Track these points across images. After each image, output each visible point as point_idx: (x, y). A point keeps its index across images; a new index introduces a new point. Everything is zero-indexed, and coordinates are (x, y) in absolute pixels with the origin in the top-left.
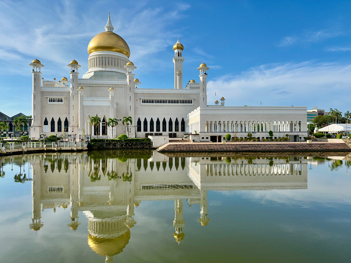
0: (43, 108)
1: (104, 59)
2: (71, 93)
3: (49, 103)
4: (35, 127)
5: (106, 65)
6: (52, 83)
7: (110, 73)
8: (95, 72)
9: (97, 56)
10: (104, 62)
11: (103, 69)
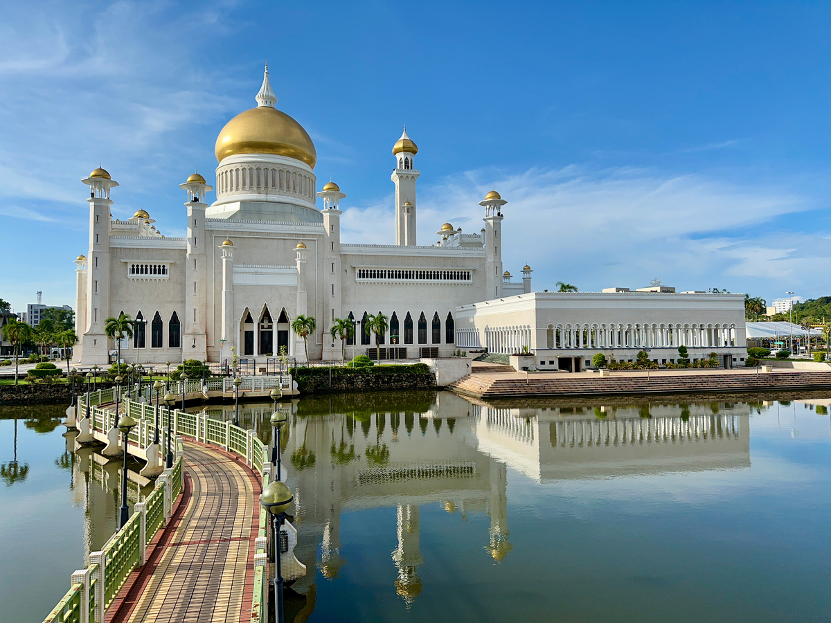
0: (114, 288)
1: (262, 172)
2: (189, 251)
3: (130, 276)
4: (96, 337)
5: (266, 186)
6: (134, 227)
7: (279, 208)
8: (243, 203)
9: (246, 166)
10: (262, 180)
11: (262, 197)
